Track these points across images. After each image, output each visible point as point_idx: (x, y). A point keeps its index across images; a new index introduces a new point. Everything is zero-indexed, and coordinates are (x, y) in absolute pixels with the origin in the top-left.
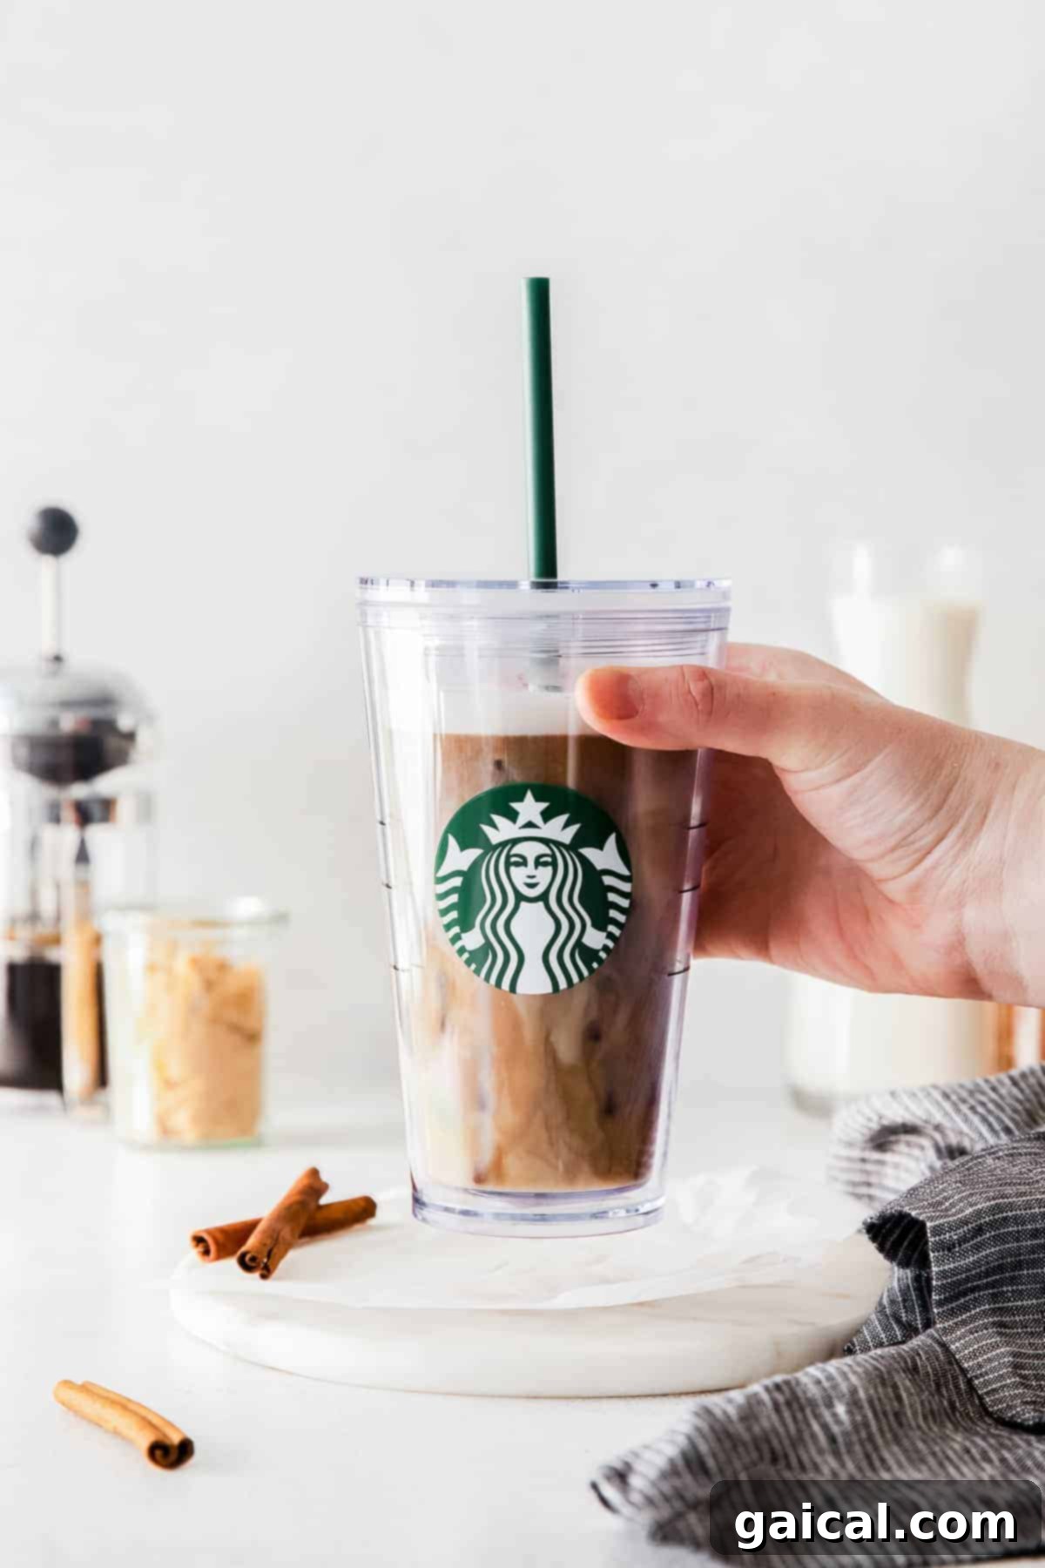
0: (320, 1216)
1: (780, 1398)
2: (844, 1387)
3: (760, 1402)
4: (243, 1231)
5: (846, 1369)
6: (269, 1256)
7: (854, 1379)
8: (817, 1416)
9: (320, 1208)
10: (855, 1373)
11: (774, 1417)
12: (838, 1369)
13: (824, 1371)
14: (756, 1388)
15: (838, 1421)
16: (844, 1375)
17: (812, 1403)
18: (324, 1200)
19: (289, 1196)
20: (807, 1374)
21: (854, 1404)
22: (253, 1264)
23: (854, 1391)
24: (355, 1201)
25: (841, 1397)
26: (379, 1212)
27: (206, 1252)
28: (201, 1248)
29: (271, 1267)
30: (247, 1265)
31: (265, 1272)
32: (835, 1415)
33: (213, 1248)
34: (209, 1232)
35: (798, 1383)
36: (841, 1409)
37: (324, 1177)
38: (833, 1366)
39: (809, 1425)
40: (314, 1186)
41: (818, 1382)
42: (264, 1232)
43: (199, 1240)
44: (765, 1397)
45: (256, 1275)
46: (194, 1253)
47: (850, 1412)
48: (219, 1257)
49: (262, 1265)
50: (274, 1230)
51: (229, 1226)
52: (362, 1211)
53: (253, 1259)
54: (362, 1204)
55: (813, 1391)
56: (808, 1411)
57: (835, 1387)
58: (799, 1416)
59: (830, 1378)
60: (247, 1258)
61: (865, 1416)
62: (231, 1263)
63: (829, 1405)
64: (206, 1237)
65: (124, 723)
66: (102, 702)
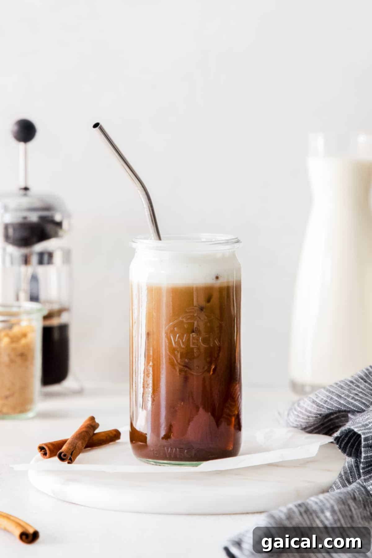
0: (95, 438)
1: (302, 510)
2: (328, 505)
3: (294, 512)
4: (60, 444)
5: (327, 497)
6: (71, 455)
7: (332, 502)
8: (318, 517)
9: (94, 434)
10: (332, 499)
11: (300, 518)
12: (324, 498)
13: (318, 499)
14: (291, 506)
15: (327, 519)
16: (327, 500)
17: (315, 512)
18: (97, 431)
19: (81, 429)
20: (311, 500)
21: (333, 512)
22: (65, 458)
23: (332, 507)
24: (110, 432)
25: (327, 509)
26: (122, 437)
27: (45, 454)
28: (42, 452)
29: (72, 459)
30: (62, 459)
31: (70, 461)
32: (326, 517)
33: (48, 452)
34: (46, 445)
35: (308, 504)
36: (328, 514)
37: (97, 421)
38: (321, 497)
39: (314, 521)
40: (92, 424)
41: (316, 503)
42: (70, 444)
43: (41, 448)
44: (295, 509)
45: (66, 462)
46: (39, 455)
47: (332, 515)
48: (51, 456)
49: (69, 458)
50: (74, 443)
51: (55, 442)
52: (114, 436)
53: (65, 455)
54: (115, 433)
55: (315, 507)
56: (314, 515)
57: (324, 505)
58: (311, 517)
59: (321, 501)
60: (62, 454)
61: (338, 517)
62: (56, 459)
63: (323, 512)
64: (45, 447)
65: (58, 218)
66: (48, 208)
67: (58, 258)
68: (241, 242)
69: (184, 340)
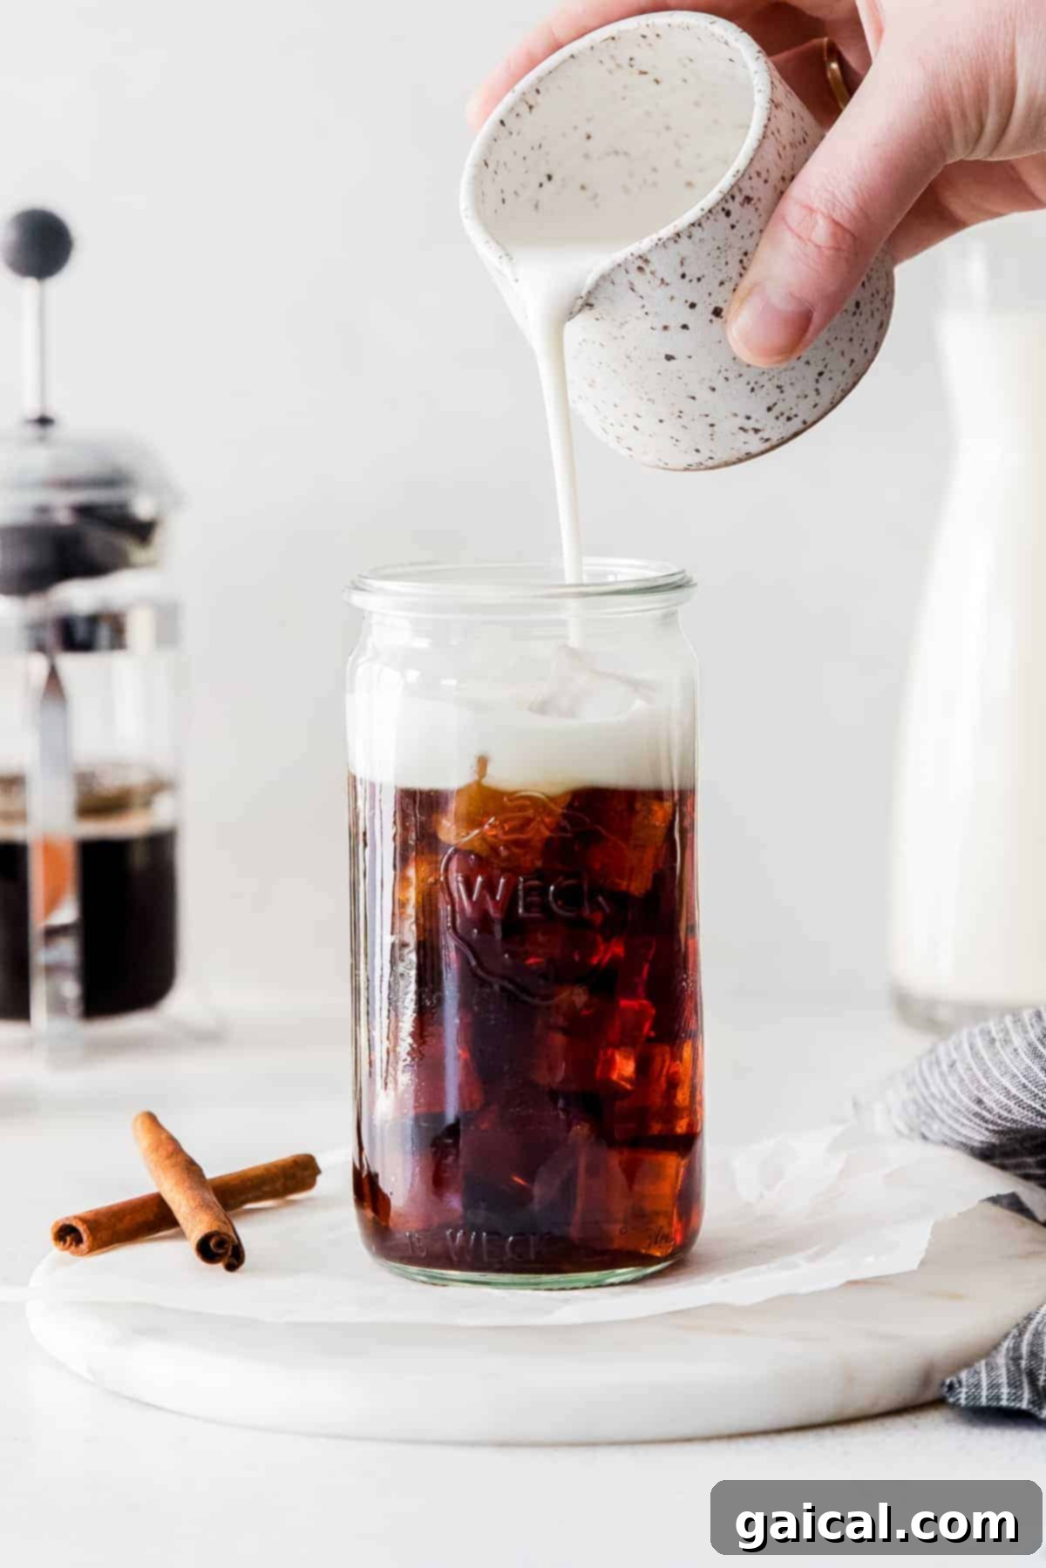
22: (221, 1251)
24: (291, 1162)
27: (75, 1244)
28: (66, 1240)
33: (85, 1236)
34: (82, 1218)
43: (64, 1231)
48: (97, 1248)
60: (212, 1243)
64: (78, 1226)
65: (143, 508)
66: (113, 481)
67: (140, 628)
68: (696, 584)
69: (498, 898)
